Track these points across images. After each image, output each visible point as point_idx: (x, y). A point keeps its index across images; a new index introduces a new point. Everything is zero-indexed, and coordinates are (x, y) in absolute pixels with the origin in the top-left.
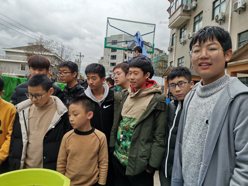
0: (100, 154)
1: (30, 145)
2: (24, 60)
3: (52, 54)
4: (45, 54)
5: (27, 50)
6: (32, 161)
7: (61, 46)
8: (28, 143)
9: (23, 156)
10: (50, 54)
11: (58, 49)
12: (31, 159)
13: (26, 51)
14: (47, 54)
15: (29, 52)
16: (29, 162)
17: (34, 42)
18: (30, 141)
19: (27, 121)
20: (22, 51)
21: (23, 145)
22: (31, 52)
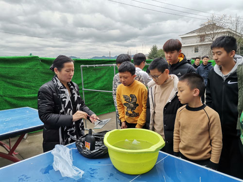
0: (211, 131)
1: (156, 114)
2: (197, 42)
3: (225, 30)
4: (217, 32)
5: (200, 32)
6: (158, 126)
7: (235, 19)
8: (154, 113)
9: (151, 122)
10: (223, 31)
11: (231, 23)
12: (157, 125)
13: (198, 34)
14: (219, 31)
15: (201, 34)
16: (156, 127)
17: (206, 23)
18: (156, 111)
19: (153, 95)
20: (195, 34)
21: (150, 114)
22: (203, 34)
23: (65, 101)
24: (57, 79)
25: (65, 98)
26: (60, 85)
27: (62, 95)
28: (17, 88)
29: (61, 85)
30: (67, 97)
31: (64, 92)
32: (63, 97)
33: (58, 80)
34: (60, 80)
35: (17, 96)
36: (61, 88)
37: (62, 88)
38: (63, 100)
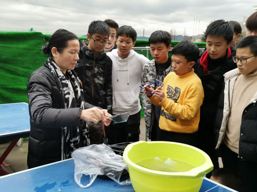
23: (68, 98)
24: (55, 64)
25: (69, 93)
26: (60, 74)
27: (65, 89)
28: (12, 76)
29: (62, 75)
30: (71, 93)
31: (66, 85)
32: (66, 92)
33: (56, 66)
34: (60, 67)
35: (11, 87)
36: (62, 79)
37: (64, 80)
38: (67, 96)
